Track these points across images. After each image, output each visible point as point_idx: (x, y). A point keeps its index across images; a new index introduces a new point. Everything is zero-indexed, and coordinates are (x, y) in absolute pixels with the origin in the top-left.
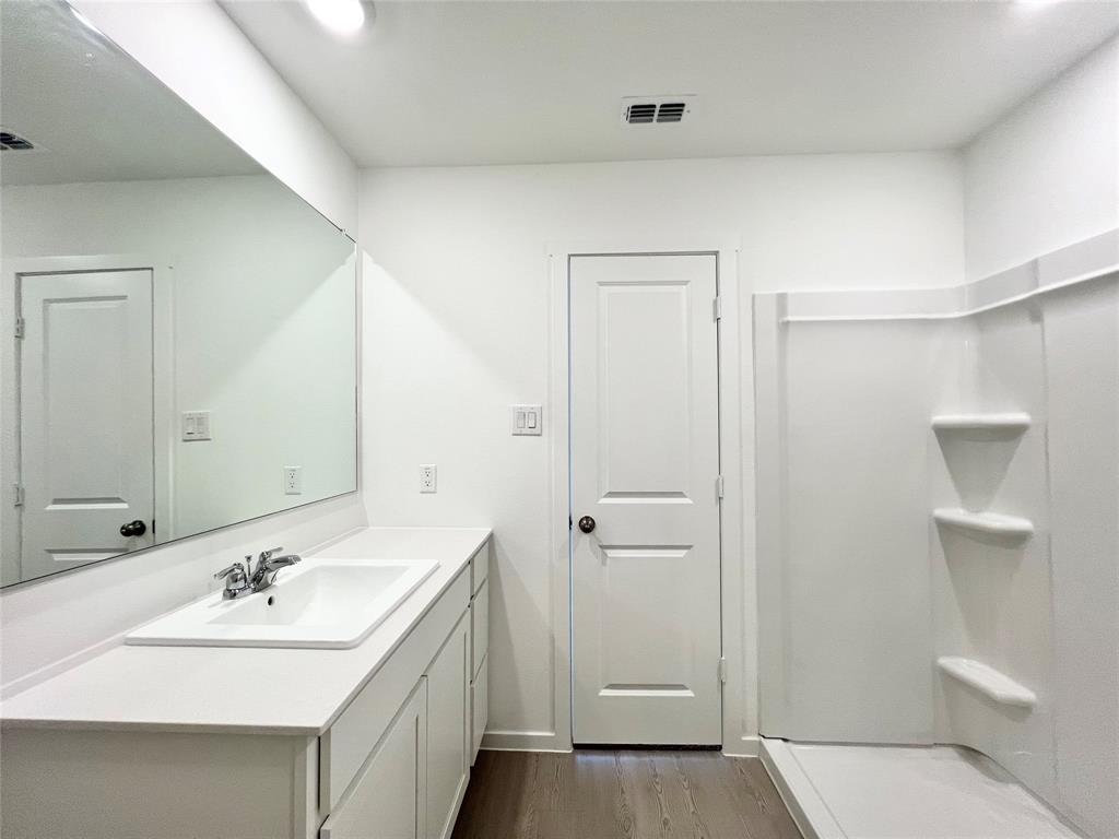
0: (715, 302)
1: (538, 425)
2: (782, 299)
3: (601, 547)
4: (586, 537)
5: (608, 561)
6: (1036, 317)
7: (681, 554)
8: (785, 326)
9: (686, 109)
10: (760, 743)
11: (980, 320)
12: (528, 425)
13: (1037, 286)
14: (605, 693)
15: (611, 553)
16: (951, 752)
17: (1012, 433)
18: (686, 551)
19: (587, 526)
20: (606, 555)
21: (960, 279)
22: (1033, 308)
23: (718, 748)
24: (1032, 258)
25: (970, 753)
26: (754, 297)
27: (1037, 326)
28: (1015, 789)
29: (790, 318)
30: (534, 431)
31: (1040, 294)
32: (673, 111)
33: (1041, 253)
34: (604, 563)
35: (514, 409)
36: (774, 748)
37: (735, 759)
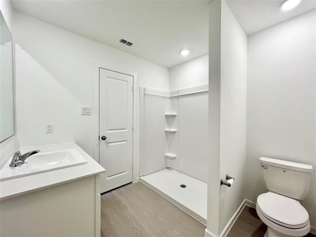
0: (133, 87)
1: (90, 113)
2: (145, 88)
3: (107, 143)
4: (104, 141)
5: (109, 146)
6: (178, 99)
7: (125, 142)
8: (145, 94)
9: (132, 45)
10: (140, 178)
11: (171, 98)
12: (86, 112)
13: (178, 94)
14: (108, 179)
15: (109, 144)
16: (166, 169)
17: (174, 116)
18: (126, 142)
19: (104, 138)
20: (108, 145)
21: (168, 91)
22: (178, 97)
23: (131, 182)
24: (178, 90)
25: (168, 168)
26: (140, 87)
27: (178, 100)
28: (174, 170)
29: (146, 93)
30: (89, 114)
31: (179, 96)
32: (130, 44)
33: (179, 89)
34: (108, 147)
35: (82, 107)
36: (142, 178)
37: (135, 183)
